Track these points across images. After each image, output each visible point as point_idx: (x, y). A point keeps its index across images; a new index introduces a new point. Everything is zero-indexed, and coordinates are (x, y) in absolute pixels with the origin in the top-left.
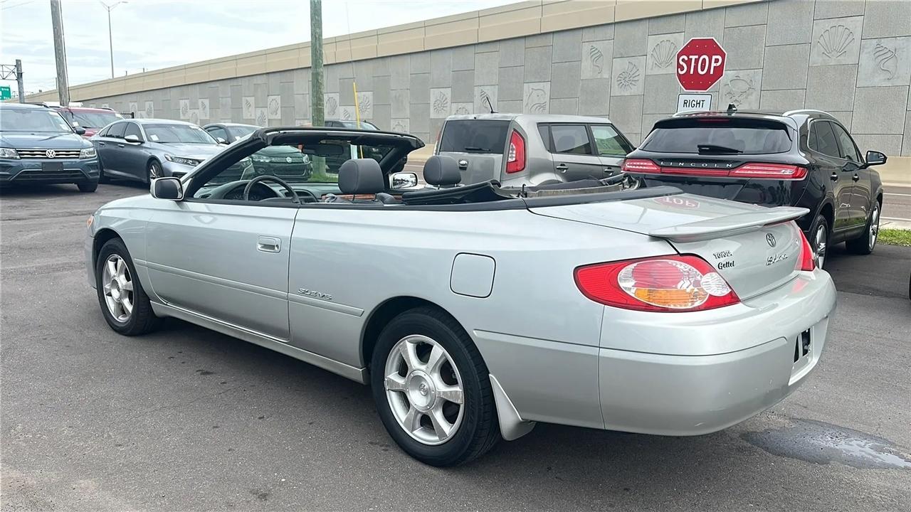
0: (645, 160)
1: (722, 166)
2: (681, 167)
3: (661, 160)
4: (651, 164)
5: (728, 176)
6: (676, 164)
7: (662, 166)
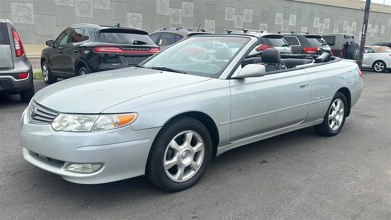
0: (114, 47)
1: (145, 49)
2: (132, 50)
3: (123, 47)
4: (118, 49)
5: (148, 53)
6: (130, 49)
7: (124, 50)
